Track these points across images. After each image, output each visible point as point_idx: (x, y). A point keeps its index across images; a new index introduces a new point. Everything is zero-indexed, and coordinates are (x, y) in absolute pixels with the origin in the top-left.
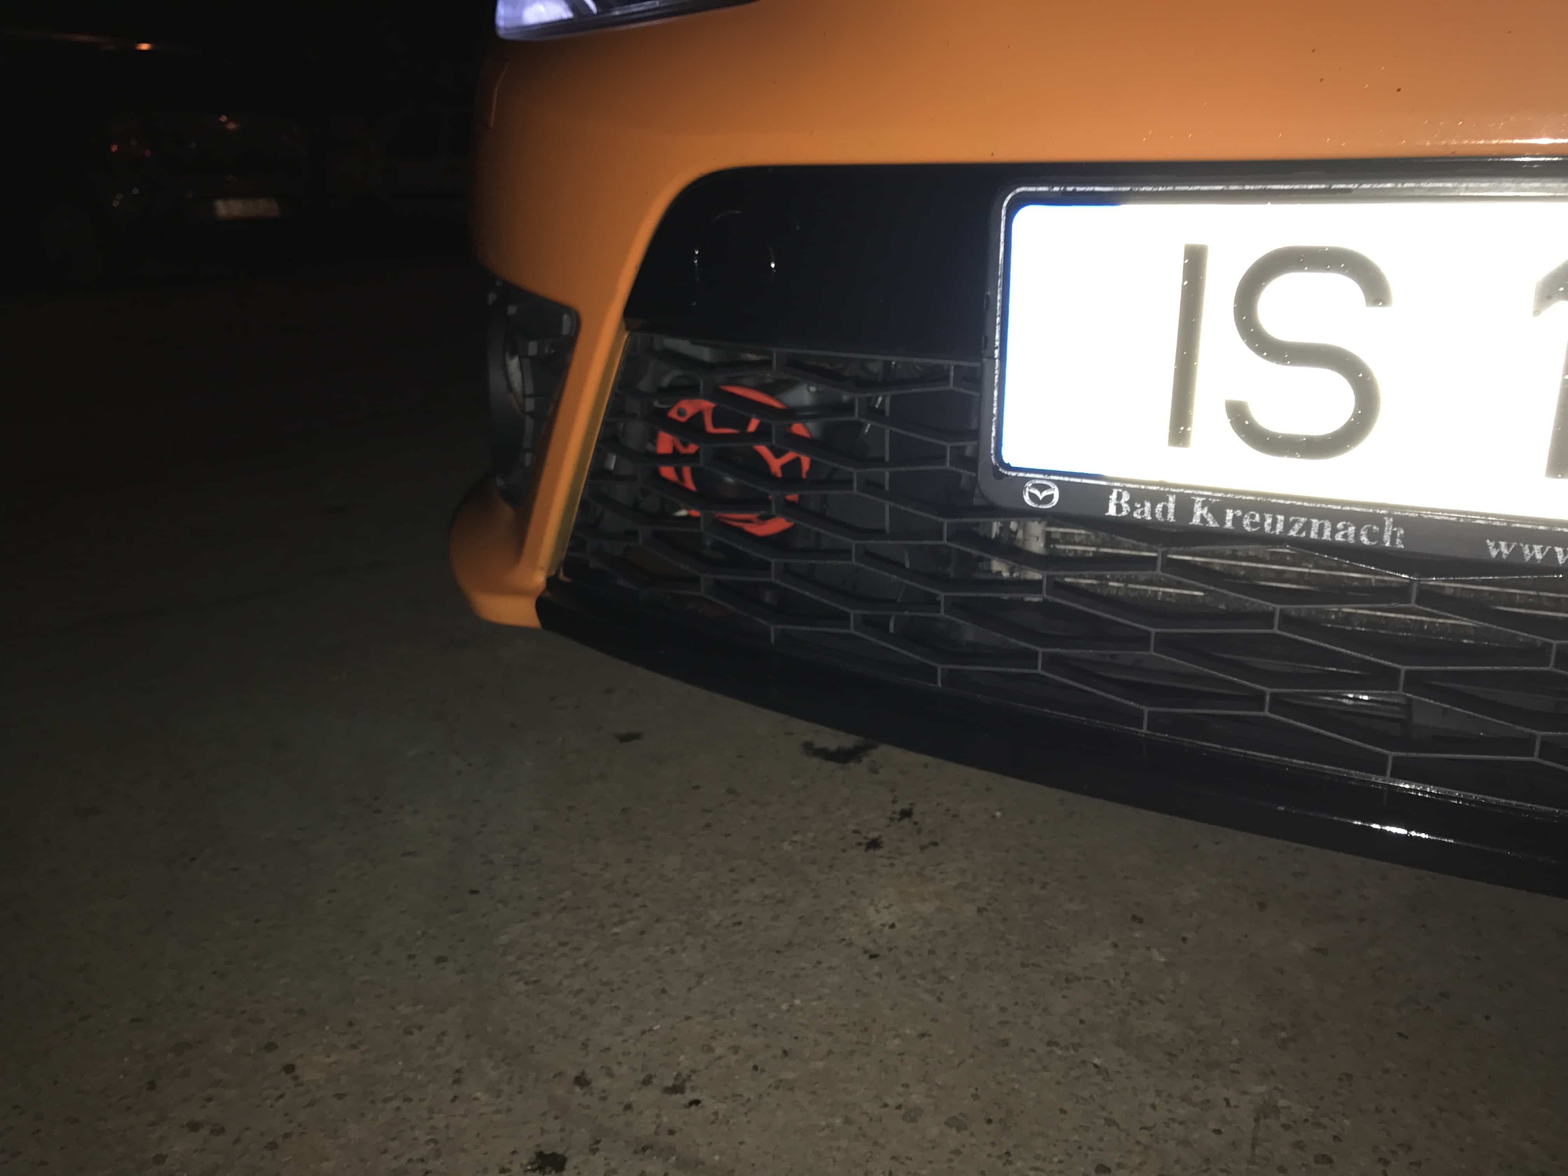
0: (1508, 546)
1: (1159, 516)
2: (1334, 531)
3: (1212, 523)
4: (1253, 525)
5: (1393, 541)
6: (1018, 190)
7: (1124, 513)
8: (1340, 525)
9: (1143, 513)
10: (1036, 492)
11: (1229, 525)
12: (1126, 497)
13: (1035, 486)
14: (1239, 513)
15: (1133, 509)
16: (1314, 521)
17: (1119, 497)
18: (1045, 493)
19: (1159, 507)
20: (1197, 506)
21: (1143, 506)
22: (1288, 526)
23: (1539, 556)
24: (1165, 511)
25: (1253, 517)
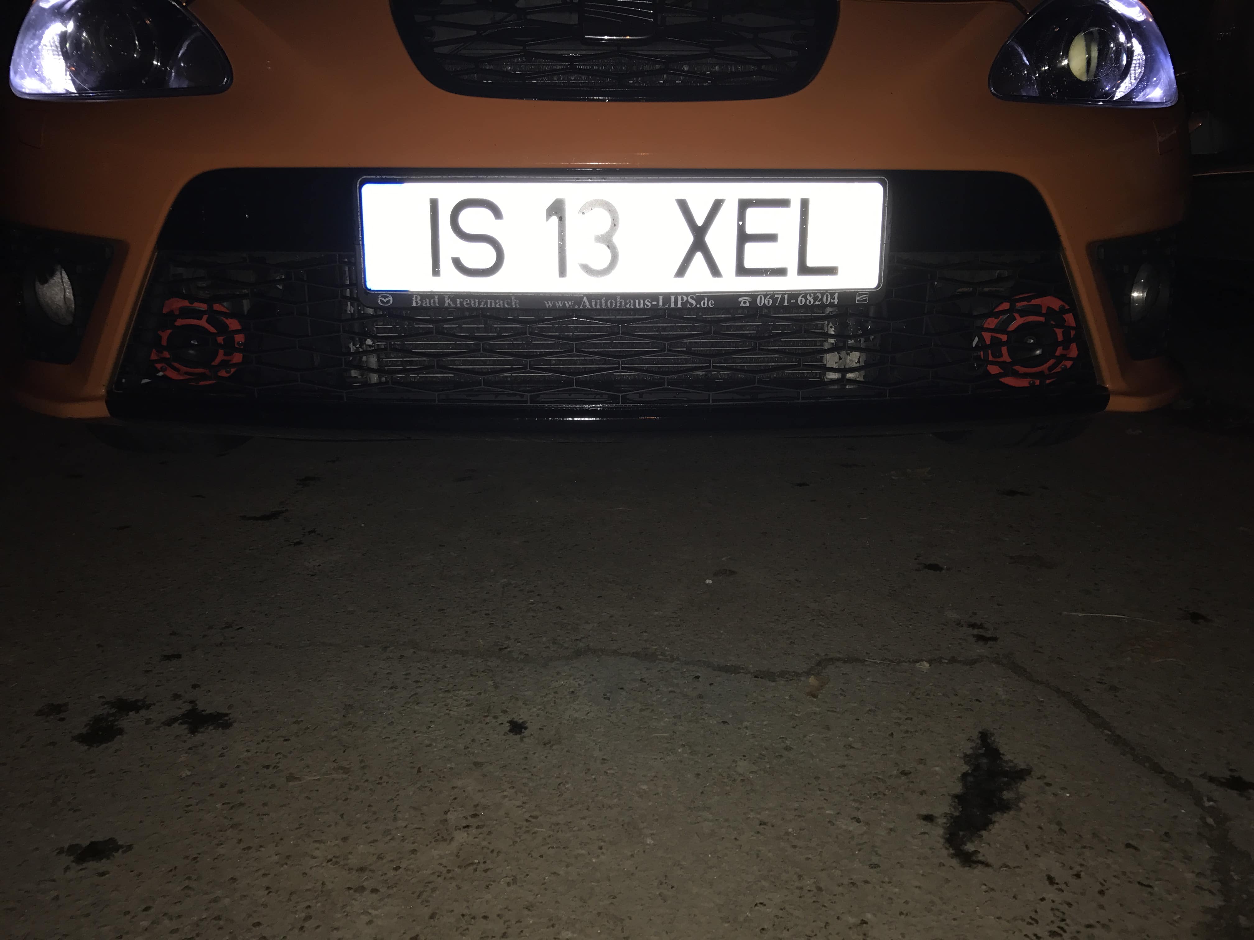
0: (551, 303)
1: (432, 304)
2: (496, 303)
3: (452, 305)
4: (467, 304)
5: (516, 306)
6: (363, 177)
7: (419, 305)
8: (497, 301)
9: (426, 303)
10: (383, 299)
11: (459, 305)
12: (419, 298)
13: (382, 297)
14: (461, 300)
15: (422, 302)
16: (488, 300)
17: (416, 298)
18: (387, 299)
19: (432, 300)
20: (446, 299)
21: (426, 301)
22: (480, 303)
23: (561, 306)
24: (434, 301)
25: (467, 301)
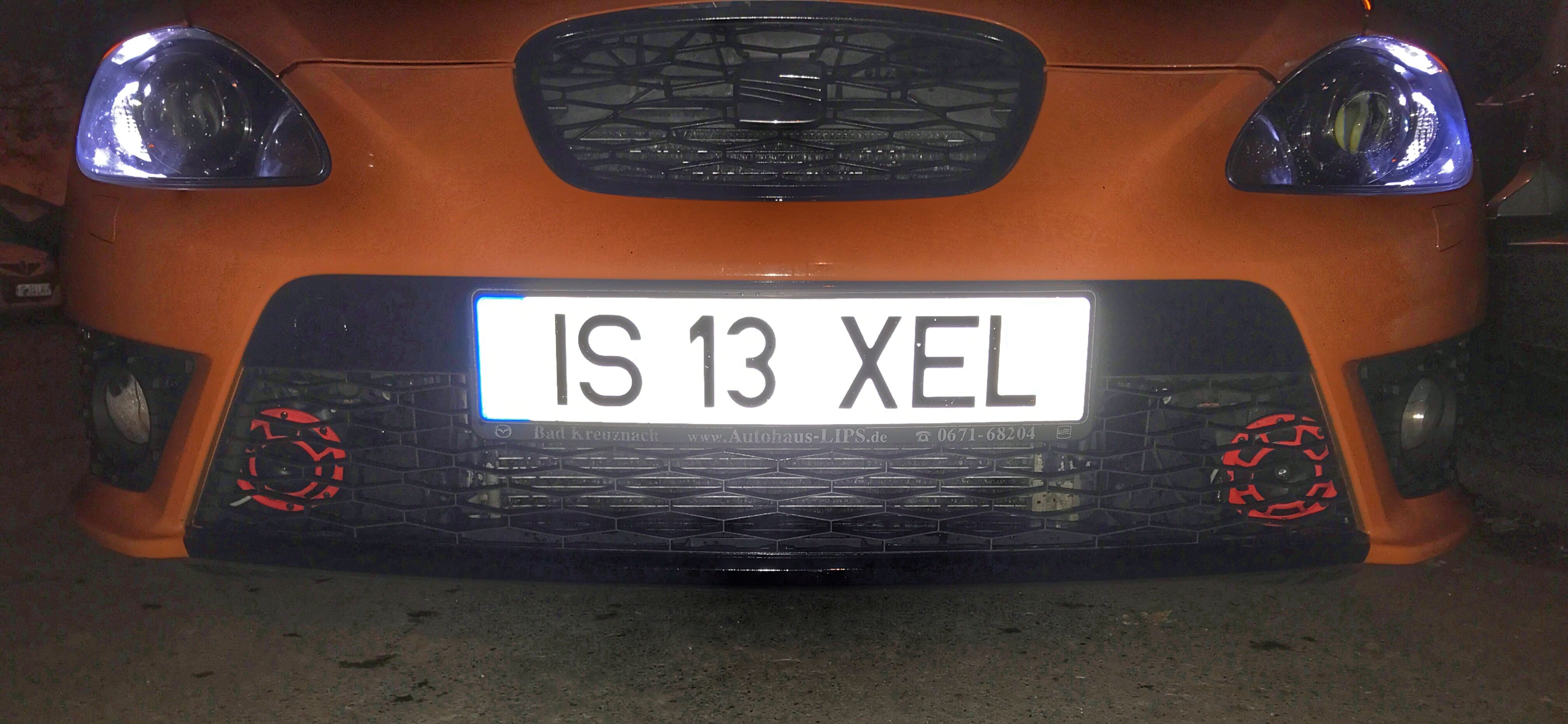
0: (696, 436)
1: (557, 437)
2: (631, 436)
3: (581, 438)
4: (598, 437)
5: (654, 439)
6: (478, 290)
7: (542, 437)
8: (633, 434)
9: (550, 436)
10: (501, 431)
11: (588, 438)
12: (542, 429)
13: (500, 427)
14: (592, 432)
15: (546, 434)
17: (539, 429)
18: (505, 431)
19: (557, 432)
21: (550, 433)
23: (707, 439)
24: (560, 434)
25: (597, 433)
